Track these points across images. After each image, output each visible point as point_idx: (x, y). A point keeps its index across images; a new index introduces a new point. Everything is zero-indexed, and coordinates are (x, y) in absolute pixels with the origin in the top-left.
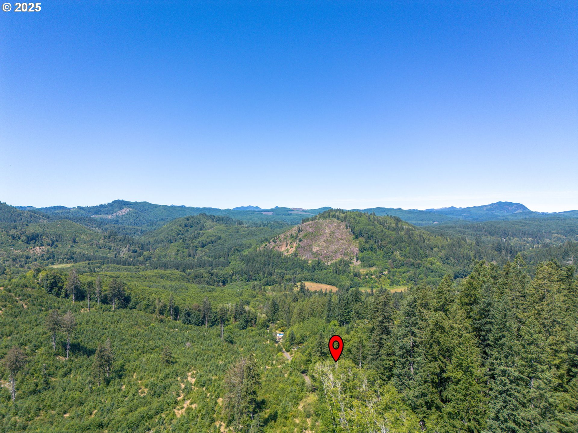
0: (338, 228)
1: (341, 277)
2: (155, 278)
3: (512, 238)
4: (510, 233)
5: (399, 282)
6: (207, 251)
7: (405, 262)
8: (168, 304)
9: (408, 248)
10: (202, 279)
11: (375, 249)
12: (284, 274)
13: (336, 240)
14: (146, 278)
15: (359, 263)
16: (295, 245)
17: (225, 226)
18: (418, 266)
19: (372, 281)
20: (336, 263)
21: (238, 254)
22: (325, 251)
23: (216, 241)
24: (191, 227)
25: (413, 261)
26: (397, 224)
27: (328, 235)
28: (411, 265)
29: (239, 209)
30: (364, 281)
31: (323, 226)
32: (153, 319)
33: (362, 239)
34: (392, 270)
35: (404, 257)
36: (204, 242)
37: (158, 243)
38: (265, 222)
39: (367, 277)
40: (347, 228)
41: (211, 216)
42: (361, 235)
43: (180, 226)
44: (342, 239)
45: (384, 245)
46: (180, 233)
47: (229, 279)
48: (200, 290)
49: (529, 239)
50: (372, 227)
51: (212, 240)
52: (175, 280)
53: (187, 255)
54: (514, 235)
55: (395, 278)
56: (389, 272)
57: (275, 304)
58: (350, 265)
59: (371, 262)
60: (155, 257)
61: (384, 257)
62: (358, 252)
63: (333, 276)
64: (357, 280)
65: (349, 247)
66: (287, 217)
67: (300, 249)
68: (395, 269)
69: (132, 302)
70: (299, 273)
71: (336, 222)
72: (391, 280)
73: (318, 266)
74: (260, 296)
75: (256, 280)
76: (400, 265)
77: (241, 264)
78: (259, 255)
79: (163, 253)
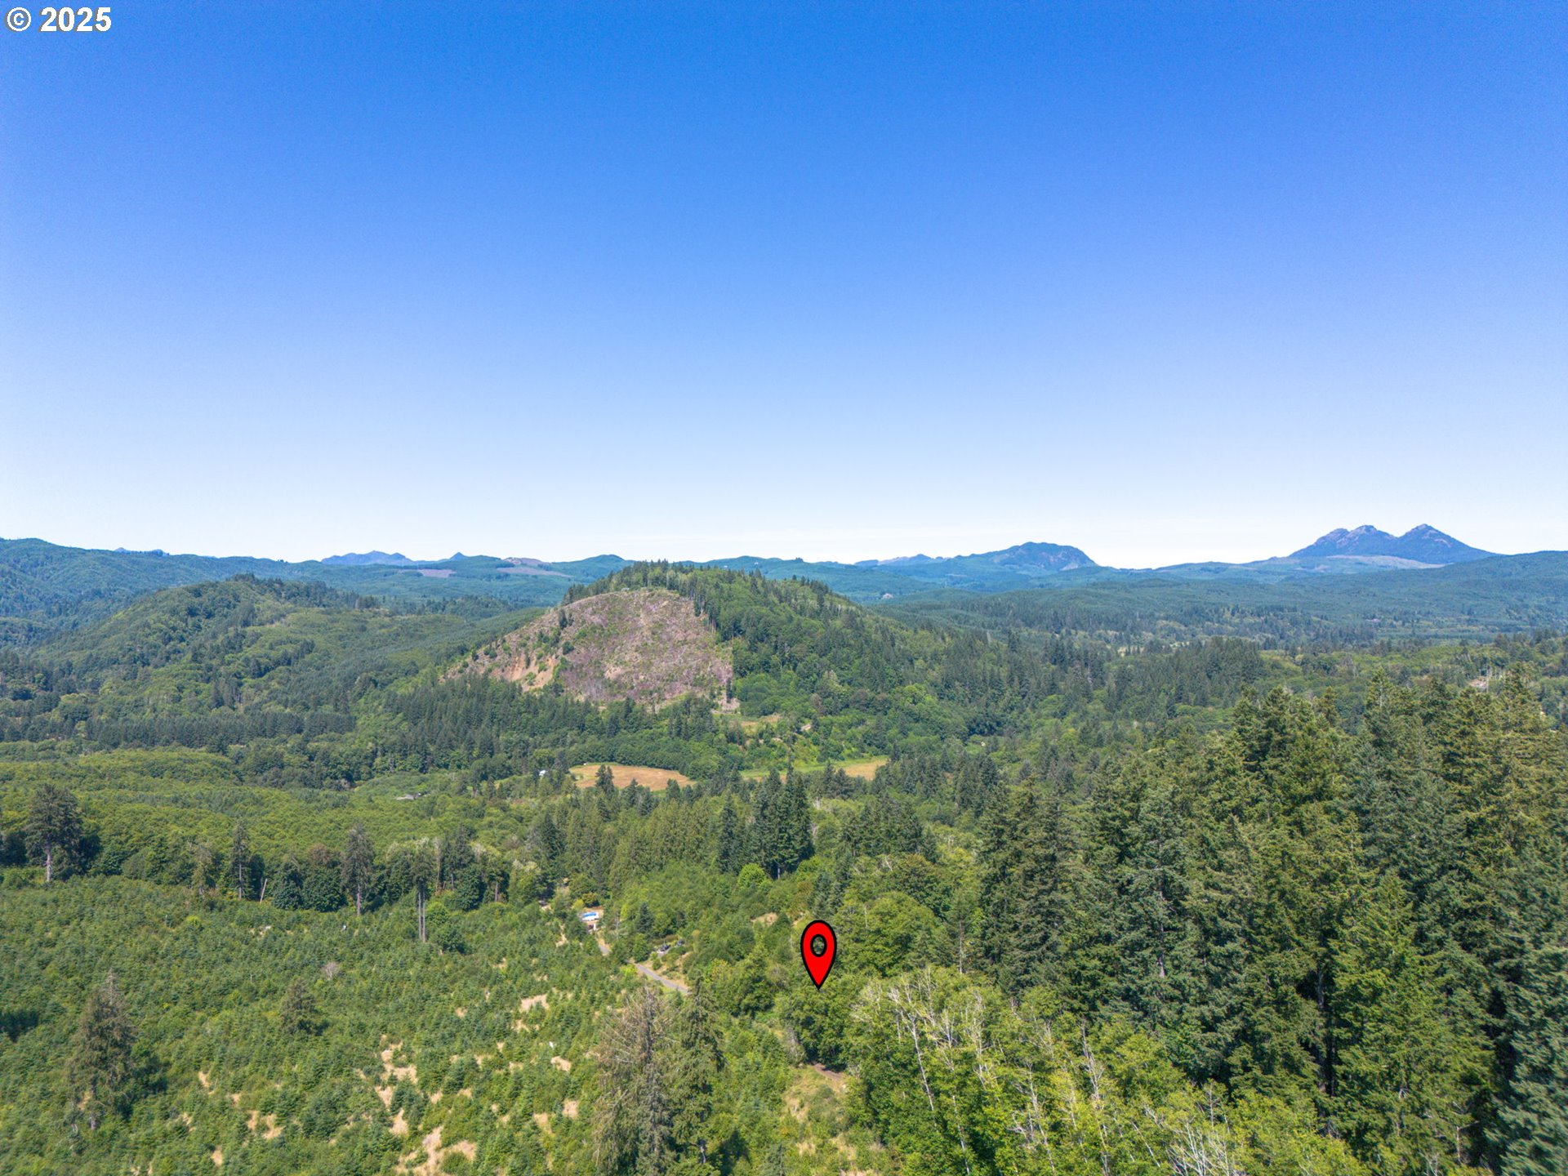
0: (673, 614)
1: (695, 745)
2: (131, 777)
3: (1073, 632)
4: (1068, 619)
5: (839, 750)
6: (277, 686)
7: (851, 698)
8: (228, 852)
9: (857, 662)
10: (284, 772)
11: (775, 666)
12: (528, 745)
13: (669, 645)
14: (102, 777)
15: (735, 704)
16: (551, 662)
17: (323, 613)
18: (884, 708)
19: (775, 753)
20: (675, 708)
21: (376, 692)
22: (642, 677)
23: (299, 655)
24: (210, 615)
25: (871, 695)
26: (821, 601)
27: (646, 633)
28: (867, 705)
29: (339, 562)
30: (755, 751)
31: (632, 608)
32: (187, 902)
33: (739, 642)
34: (823, 719)
35: (849, 683)
36: (261, 660)
37: (101, 668)
38: (437, 599)
39: (761, 741)
40: (697, 615)
41: (270, 584)
42: (737, 630)
43: (174, 612)
44: (685, 642)
45: (799, 655)
46: (174, 635)
47: (364, 769)
48: (302, 803)
49: (1111, 633)
50: (765, 610)
51: (285, 654)
52: (197, 778)
53: (210, 701)
54: (1077, 624)
55: (831, 740)
56: (816, 726)
57: (554, 832)
58: (713, 711)
59: (768, 701)
60: (101, 712)
61: (798, 686)
62: (731, 675)
63: (671, 744)
64: (736, 750)
65: (707, 663)
66: (495, 583)
67: (567, 674)
68: (830, 717)
69: (104, 854)
70: (572, 743)
71: (666, 597)
72: (821, 747)
73: (627, 718)
74: (494, 811)
75: (446, 766)
76: (840, 706)
77: (394, 723)
78: (450, 694)
79: (130, 698)
